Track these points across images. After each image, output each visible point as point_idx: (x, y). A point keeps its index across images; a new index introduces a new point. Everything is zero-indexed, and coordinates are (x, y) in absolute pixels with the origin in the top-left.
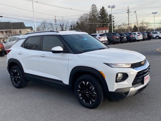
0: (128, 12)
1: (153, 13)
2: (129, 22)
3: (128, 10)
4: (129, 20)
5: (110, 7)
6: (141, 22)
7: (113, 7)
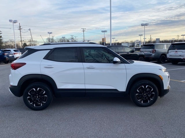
0: (20, 29)
1: (48, 33)
2: (21, 39)
3: (20, 27)
4: (21, 37)
5: (12, 21)
6: (29, 40)
7: (15, 22)
